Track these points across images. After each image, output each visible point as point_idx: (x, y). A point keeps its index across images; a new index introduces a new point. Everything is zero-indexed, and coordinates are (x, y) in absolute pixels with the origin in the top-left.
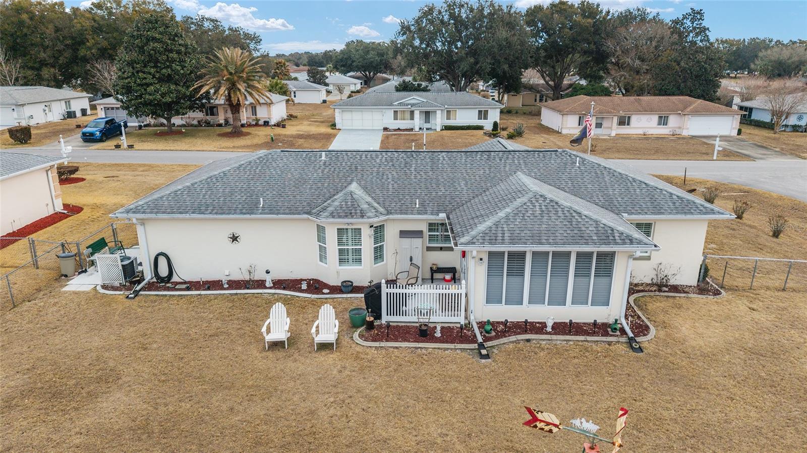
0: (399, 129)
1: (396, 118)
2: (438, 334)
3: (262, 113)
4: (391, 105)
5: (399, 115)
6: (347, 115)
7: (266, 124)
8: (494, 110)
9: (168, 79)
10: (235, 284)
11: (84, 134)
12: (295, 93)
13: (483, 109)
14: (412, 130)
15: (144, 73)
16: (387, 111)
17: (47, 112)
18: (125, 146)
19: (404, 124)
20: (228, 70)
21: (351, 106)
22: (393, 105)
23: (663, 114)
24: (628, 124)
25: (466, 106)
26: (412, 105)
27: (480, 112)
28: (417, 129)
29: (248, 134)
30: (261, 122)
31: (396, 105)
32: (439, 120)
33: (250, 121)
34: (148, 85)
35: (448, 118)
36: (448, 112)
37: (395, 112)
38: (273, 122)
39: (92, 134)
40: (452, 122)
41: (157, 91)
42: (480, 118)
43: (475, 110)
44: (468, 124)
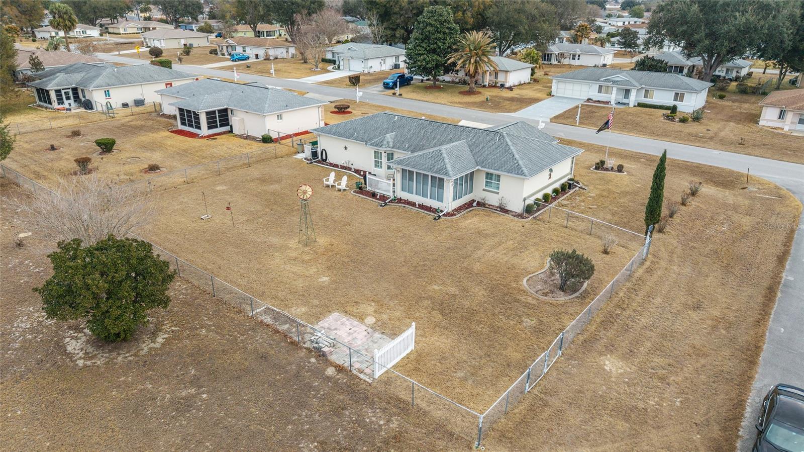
0: (599, 101)
1: (600, 91)
2: (378, 197)
3: (501, 78)
4: (598, 80)
5: (603, 88)
6: (561, 85)
7: (502, 86)
8: (690, 94)
9: (434, 51)
11: (384, 83)
12: (579, 56)
13: (680, 92)
14: (607, 103)
15: (421, 46)
16: (593, 85)
17: (382, 64)
18: (397, 94)
19: (603, 97)
20: (470, 48)
21: (565, 78)
25: (664, 87)
27: (677, 94)
28: (613, 102)
29: (480, 93)
30: (499, 85)
31: (601, 81)
32: (633, 99)
33: (491, 82)
34: (421, 55)
35: (646, 96)
36: (647, 91)
37: (600, 87)
38: (507, 85)
39: (388, 84)
40: (648, 101)
41: (424, 59)
42: (675, 100)
43: (671, 92)
44: (661, 104)
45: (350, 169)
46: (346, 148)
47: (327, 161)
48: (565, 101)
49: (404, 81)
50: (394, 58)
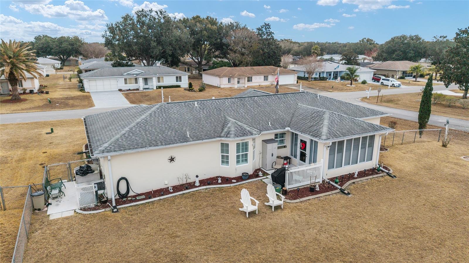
0: (130, 90)
1: (126, 83)
2: (319, 189)
3: (27, 85)
4: (122, 75)
5: (128, 81)
6: (93, 83)
7: (31, 92)
8: (185, 76)
10: (176, 189)
13: (178, 76)
14: (138, 89)
16: (119, 79)
19: (132, 86)
21: (95, 77)
22: (124, 75)
23: (266, 75)
24: (251, 81)
25: (168, 74)
26: (137, 75)
27: (177, 77)
28: (141, 89)
29: (25, 100)
30: (28, 91)
31: (125, 75)
32: (154, 83)
35: (159, 82)
36: (159, 78)
37: (125, 80)
38: (35, 90)
40: (161, 84)
42: (177, 81)
43: (174, 76)
44: (175, 85)
45: (191, 185)
46: (172, 160)
47: (131, 194)
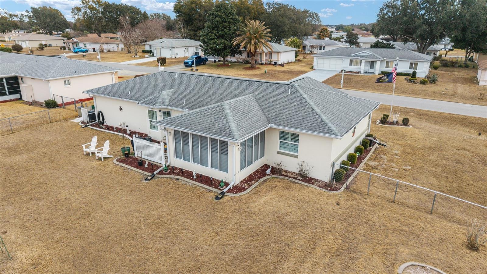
0: (351, 72)
1: (351, 64)
2: (146, 166)
3: (274, 58)
4: (349, 56)
5: (353, 63)
6: (321, 61)
7: (276, 63)
8: (423, 63)
9: (222, 36)
10: (119, 130)
11: (185, 62)
12: (324, 47)
13: (414, 62)
14: (358, 72)
15: (212, 33)
16: (345, 59)
17: (186, 51)
18: (195, 70)
19: (354, 68)
20: (250, 33)
21: (324, 55)
22: (350, 56)
26: (362, 56)
27: (411, 64)
28: (362, 72)
29: (259, 68)
30: (273, 63)
31: (352, 56)
32: (378, 68)
33: (267, 61)
34: (212, 39)
35: (387, 67)
36: (388, 63)
37: (351, 61)
38: (279, 63)
39: (188, 63)
40: (389, 70)
41: (215, 43)
42: (411, 68)
43: (407, 62)
44: (400, 72)
45: (124, 131)
46: (121, 109)
47: (105, 124)
48: (325, 72)
49: (200, 61)
50: (195, 48)
